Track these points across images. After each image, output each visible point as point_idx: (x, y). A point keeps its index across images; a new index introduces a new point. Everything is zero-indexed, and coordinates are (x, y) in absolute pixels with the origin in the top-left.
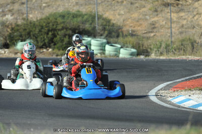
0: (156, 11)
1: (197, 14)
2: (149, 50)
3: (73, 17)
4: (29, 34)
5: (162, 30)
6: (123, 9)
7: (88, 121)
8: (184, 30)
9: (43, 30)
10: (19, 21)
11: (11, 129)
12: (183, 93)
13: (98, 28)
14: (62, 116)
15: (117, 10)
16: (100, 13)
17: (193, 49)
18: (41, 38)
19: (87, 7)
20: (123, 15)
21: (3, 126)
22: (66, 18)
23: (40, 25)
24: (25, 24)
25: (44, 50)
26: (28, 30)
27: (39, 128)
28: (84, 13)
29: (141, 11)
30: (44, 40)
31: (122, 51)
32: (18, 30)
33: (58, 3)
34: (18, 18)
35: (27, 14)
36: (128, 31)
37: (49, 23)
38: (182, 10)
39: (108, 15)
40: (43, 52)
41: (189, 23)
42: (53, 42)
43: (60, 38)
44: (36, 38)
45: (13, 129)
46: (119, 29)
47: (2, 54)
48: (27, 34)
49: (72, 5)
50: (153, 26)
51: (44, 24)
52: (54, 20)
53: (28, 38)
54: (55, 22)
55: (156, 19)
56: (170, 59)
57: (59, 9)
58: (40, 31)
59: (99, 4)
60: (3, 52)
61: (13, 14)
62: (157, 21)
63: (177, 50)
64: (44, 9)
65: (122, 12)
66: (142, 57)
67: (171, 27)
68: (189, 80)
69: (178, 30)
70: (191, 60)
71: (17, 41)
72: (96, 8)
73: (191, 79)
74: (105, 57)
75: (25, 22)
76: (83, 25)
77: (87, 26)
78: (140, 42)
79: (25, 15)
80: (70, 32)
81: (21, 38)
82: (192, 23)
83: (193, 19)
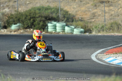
0: (96, 6)
1: (120, 8)
2: (91, 29)
3: (46, 10)
4: (19, 20)
5: (99, 18)
6: (76, 5)
7: (54, 73)
8: (112, 17)
9: (27, 18)
10: (13, 12)
11: (8, 78)
12: (112, 55)
13: (61, 16)
14: (39, 70)
15: (72, 5)
16: (62, 7)
17: (118, 29)
18: (26, 23)
19: (54, 3)
20: (75, 8)
21: (4, 76)
22: (41, 10)
23: (25, 15)
24: (16, 14)
25: (28, 30)
26: (18, 18)
27: (25, 77)
28: (52, 7)
29: (87, 6)
30: (28, 24)
31: (75, 30)
32: (12, 18)
33: (36, 1)
34: (12, 10)
35: (18, 8)
36: (79, 18)
37: (31, 13)
38: (111, 5)
39: (66, 8)
40: (27, 31)
41: (115, 13)
42: (33, 25)
43: (38, 23)
44: (23, 22)
45: (9, 78)
46: (73, 17)
47: (2, 32)
48: (17, 20)
49: (45, 2)
50: (94, 15)
51: (28, 14)
52: (34, 12)
53: (18, 23)
54: (35, 13)
55: (95, 11)
56: (104, 35)
57: (37, 5)
58: (26, 18)
59: (61, 2)
60: (3, 31)
61: (9, 8)
62: (97, 12)
63: (109, 30)
64: (28, 5)
65: (75, 7)
66: (87, 34)
67: (105, 16)
68: (116, 47)
69: (109, 17)
70: (117, 36)
71: (11, 24)
72: (59, 4)
73: (117, 47)
74: (65, 34)
75: (16, 13)
76: (51, 14)
77: (54, 15)
78: (86, 25)
79: (16, 9)
80: (44, 19)
81: (14, 23)
82: (118, 13)
83: (118, 11)
